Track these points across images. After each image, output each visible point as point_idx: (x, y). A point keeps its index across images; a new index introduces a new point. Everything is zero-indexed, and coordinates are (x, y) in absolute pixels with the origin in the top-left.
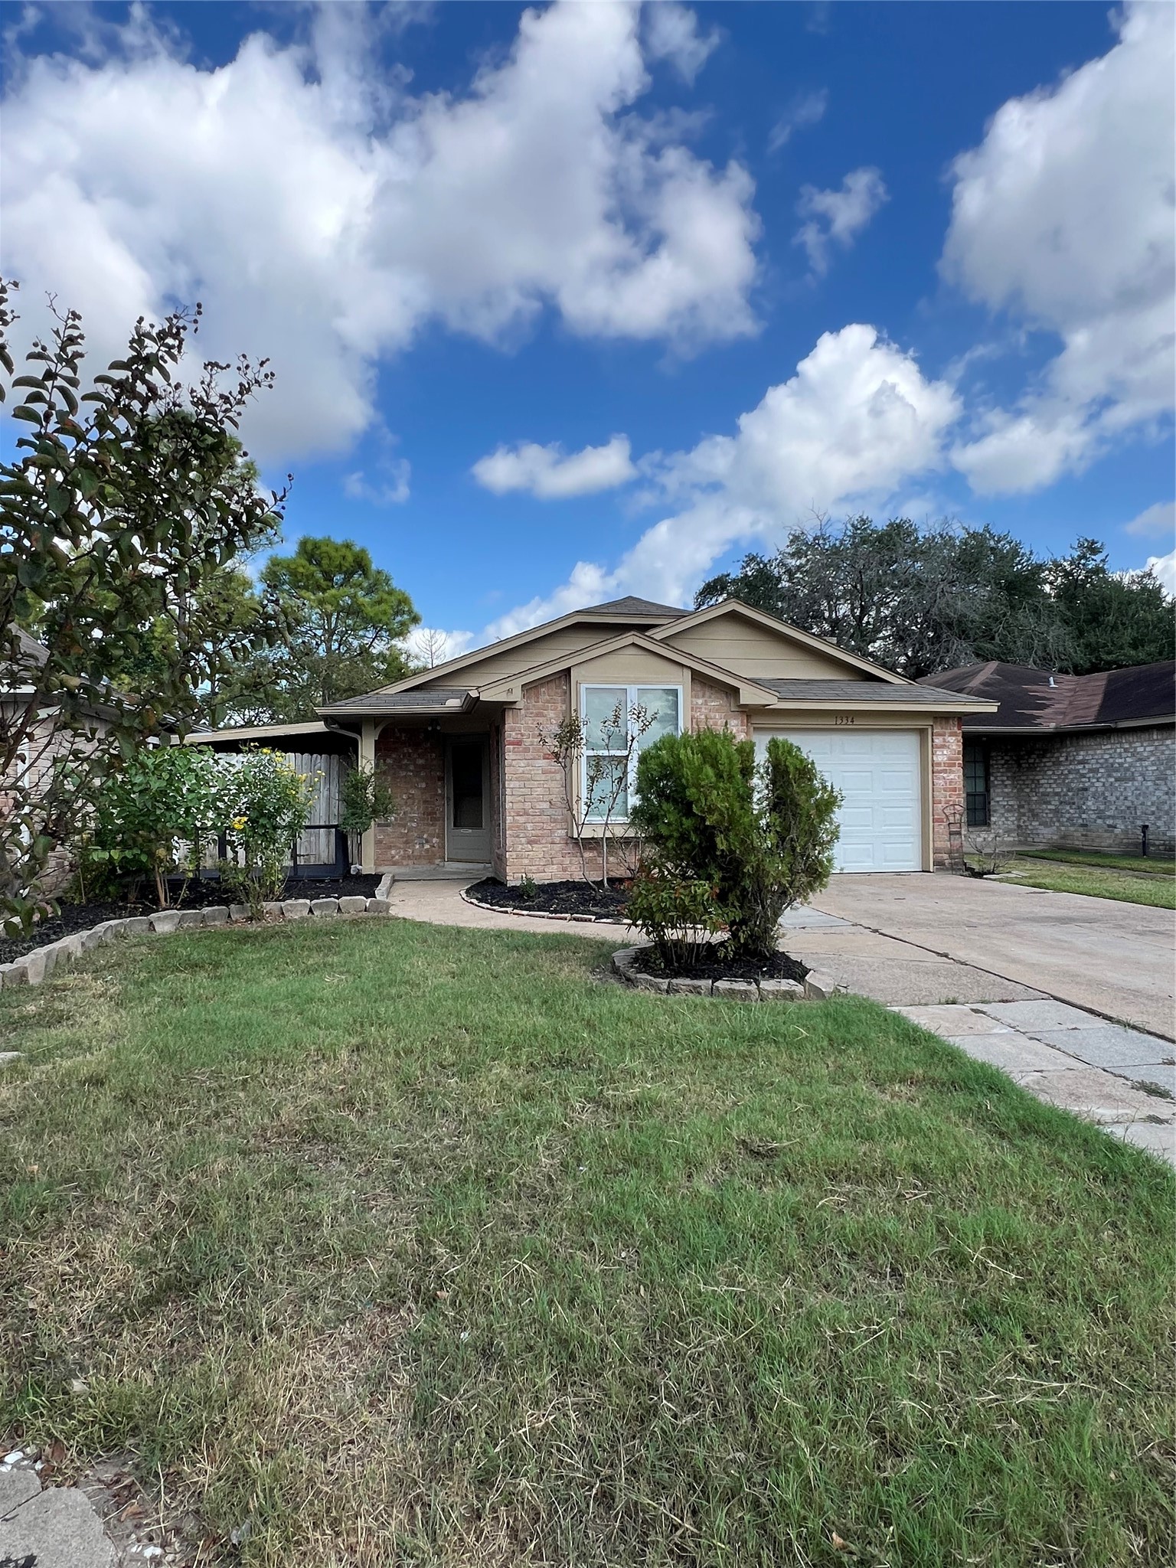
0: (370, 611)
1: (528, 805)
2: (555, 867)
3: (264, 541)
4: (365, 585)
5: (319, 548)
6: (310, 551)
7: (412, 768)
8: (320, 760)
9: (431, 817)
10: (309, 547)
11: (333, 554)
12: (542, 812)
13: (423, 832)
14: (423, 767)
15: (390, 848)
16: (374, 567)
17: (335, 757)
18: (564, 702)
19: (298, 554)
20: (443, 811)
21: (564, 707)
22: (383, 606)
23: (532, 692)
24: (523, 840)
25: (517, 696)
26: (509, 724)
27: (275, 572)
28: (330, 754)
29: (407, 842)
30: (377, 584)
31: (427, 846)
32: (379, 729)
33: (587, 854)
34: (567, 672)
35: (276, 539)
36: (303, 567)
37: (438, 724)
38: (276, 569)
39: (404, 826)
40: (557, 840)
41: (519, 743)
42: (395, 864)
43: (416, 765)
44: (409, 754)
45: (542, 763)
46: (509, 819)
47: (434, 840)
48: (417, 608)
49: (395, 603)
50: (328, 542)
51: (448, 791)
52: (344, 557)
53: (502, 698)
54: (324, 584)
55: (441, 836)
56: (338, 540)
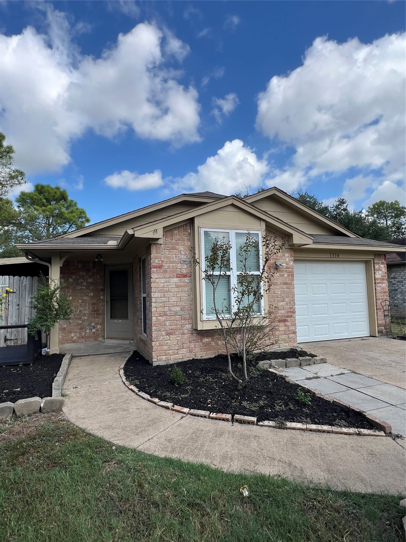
0: (67, 216)
1: (166, 309)
2: (185, 350)
3: (17, 182)
4: (66, 205)
5: (44, 188)
6: (40, 189)
7: (85, 284)
8: (26, 281)
9: (96, 312)
10: (40, 188)
11: (51, 191)
12: (176, 313)
13: (92, 322)
14: (92, 283)
15: (71, 332)
16: (70, 198)
17: (36, 278)
18: (189, 240)
19: (35, 191)
20: (104, 309)
21: (189, 243)
22: (74, 214)
23: (169, 234)
24: (164, 333)
25: (159, 234)
26: (154, 254)
27: (23, 199)
28: (32, 276)
29: (81, 329)
30: (71, 205)
31: (94, 330)
32: (63, 260)
33: (206, 340)
34: (191, 221)
35: (22, 181)
36: (36, 196)
37: (101, 257)
38: (25, 197)
39: (80, 319)
40: (186, 331)
41: (160, 267)
42: (74, 342)
43: (87, 283)
44: (83, 276)
45: (176, 280)
46: (154, 319)
47: (99, 326)
48: (88, 216)
49: (78, 214)
50: (48, 186)
51: (107, 297)
52: (56, 193)
53: (150, 235)
54: (46, 204)
55: (103, 324)
56: (53, 186)
